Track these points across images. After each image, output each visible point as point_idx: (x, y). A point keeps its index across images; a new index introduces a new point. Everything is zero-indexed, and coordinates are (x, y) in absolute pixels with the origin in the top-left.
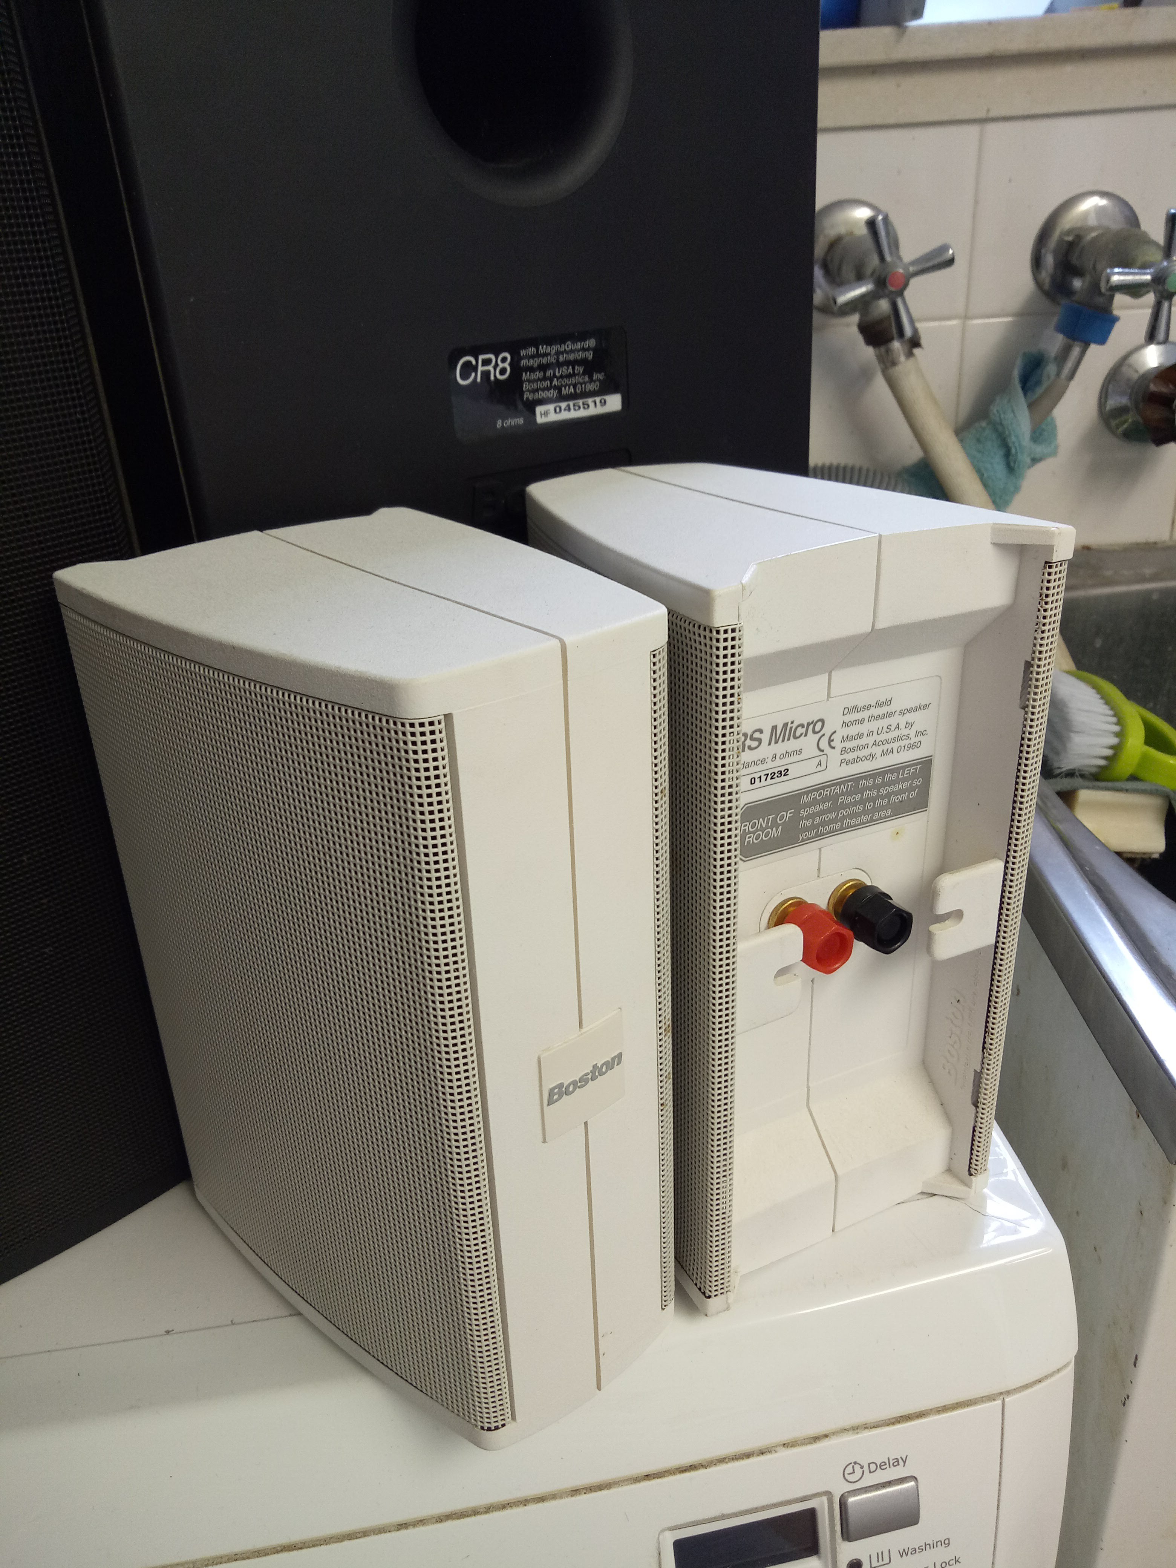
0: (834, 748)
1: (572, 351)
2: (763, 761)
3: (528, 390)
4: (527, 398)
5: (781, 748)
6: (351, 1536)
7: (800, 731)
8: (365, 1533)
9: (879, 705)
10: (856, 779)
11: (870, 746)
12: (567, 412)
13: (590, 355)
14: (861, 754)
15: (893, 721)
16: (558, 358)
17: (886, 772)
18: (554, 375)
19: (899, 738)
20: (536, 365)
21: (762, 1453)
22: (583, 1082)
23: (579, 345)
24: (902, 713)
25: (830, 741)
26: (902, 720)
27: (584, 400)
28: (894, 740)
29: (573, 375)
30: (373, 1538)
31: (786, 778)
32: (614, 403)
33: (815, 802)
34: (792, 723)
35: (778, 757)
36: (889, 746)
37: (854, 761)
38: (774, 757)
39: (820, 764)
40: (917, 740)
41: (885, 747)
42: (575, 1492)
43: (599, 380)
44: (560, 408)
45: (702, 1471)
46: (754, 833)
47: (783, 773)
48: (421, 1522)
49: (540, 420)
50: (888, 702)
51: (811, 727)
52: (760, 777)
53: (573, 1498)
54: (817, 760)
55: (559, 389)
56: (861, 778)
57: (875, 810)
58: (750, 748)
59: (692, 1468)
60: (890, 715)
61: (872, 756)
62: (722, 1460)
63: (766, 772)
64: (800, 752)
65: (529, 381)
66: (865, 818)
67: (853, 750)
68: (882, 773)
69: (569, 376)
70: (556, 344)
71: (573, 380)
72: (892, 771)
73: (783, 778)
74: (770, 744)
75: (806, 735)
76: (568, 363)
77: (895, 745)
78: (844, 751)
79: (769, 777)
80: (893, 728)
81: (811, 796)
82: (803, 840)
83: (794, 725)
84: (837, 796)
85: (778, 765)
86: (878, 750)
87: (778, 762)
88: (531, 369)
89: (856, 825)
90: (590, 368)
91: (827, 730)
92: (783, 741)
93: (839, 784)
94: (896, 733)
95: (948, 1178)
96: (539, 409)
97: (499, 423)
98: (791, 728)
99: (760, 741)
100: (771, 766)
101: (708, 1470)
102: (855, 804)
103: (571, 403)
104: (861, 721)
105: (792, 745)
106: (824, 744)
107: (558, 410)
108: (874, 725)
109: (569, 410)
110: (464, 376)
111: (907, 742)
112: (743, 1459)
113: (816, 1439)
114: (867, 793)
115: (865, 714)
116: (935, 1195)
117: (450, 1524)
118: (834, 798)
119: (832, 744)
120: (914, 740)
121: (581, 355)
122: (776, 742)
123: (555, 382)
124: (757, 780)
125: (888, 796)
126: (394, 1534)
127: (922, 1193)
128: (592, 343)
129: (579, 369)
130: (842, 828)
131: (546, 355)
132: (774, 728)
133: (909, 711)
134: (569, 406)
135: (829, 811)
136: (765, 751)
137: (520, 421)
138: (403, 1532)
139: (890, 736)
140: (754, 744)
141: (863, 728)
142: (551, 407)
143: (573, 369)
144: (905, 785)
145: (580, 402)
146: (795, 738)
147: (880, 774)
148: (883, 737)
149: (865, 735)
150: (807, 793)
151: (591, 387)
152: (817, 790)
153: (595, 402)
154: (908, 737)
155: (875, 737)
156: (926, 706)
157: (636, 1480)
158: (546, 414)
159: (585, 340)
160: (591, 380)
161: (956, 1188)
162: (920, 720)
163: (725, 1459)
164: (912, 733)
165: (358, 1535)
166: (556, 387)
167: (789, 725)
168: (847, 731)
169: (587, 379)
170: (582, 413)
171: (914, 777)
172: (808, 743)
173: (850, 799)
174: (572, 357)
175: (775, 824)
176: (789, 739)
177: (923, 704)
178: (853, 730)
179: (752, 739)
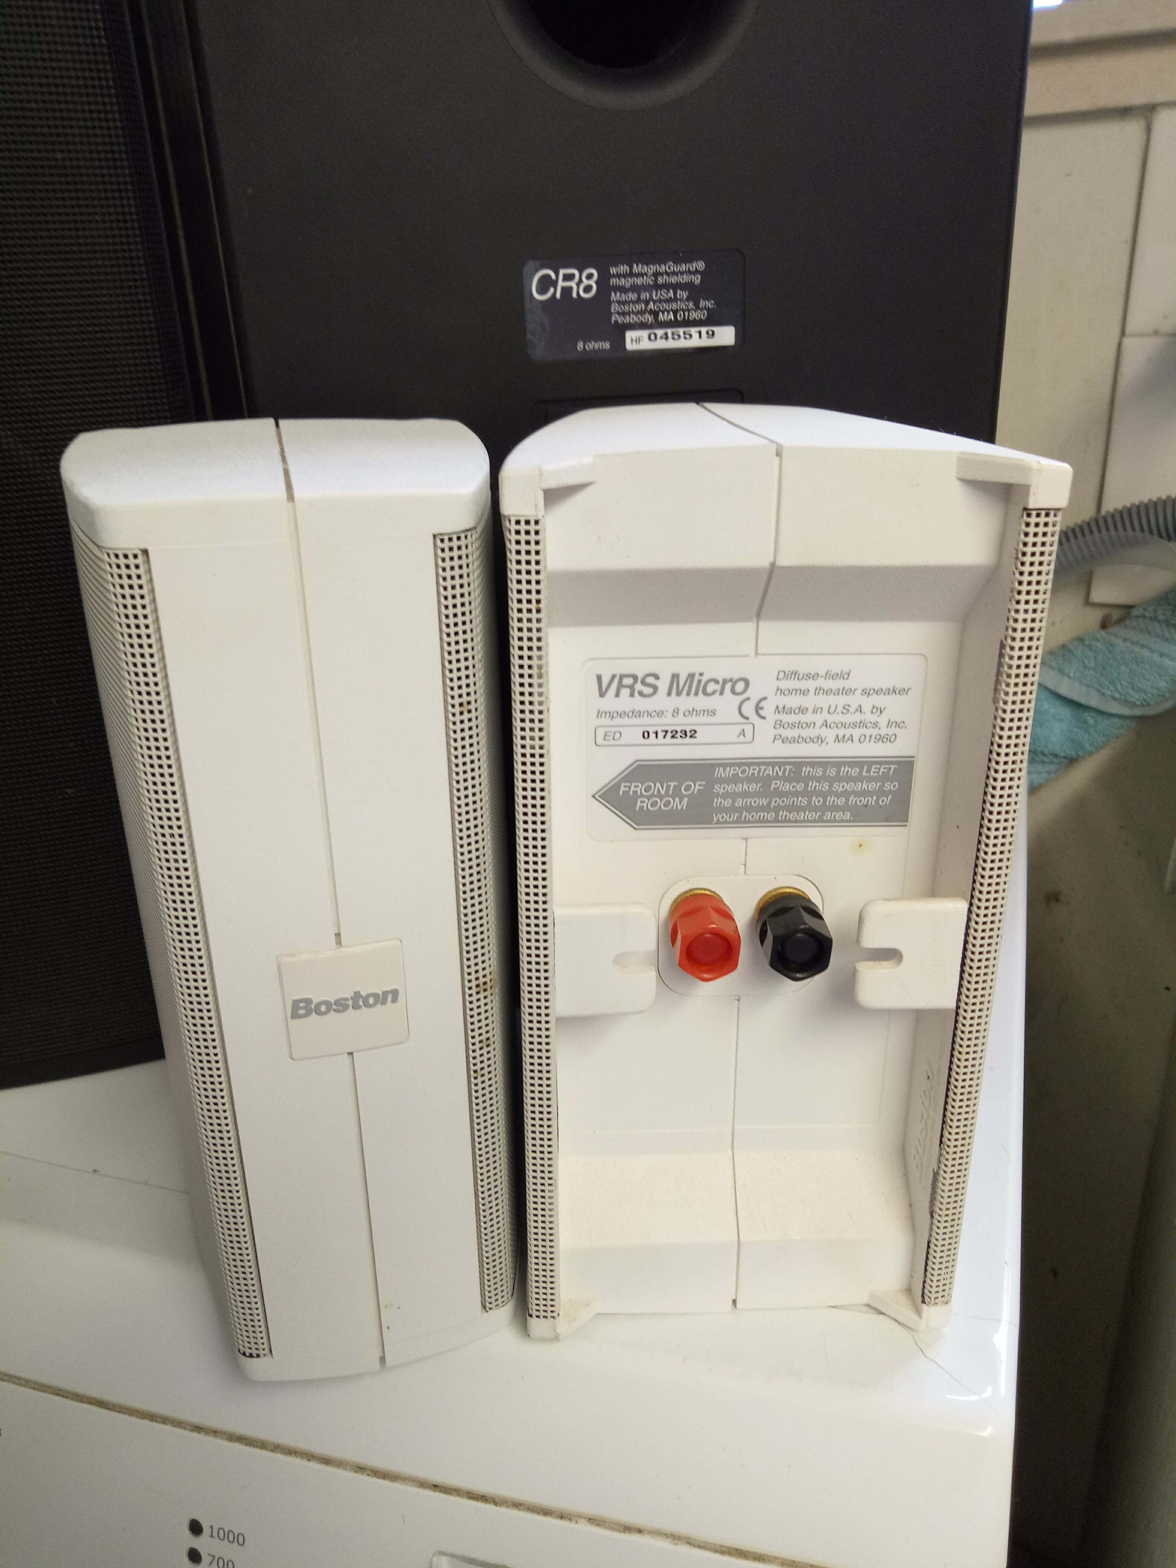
0: (764, 718)
1: (674, 273)
2: (660, 714)
3: (618, 313)
4: (616, 322)
5: (685, 702)
6: (152, 1417)
7: (711, 687)
8: (164, 1420)
9: (828, 675)
10: (798, 765)
11: (817, 726)
12: (664, 340)
13: (697, 280)
14: (805, 733)
15: (854, 701)
16: (656, 279)
17: (844, 764)
18: (651, 298)
19: (862, 724)
20: (628, 285)
21: (562, 1517)
22: (340, 1006)
23: (683, 267)
24: (866, 692)
25: (758, 708)
26: (867, 703)
27: (686, 329)
28: (854, 725)
29: (675, 299)
30: (169, 1428)
31: (692, 740)
32: (726, 336)
33: (735, 779)
34: (701, 674)
35: (681, 713)
36: (848, 732)
37: (794, 740)
38: (676, 712)
39: (743, 733)
40: (891, 731)
41: (841, 732)
42: (360, 1469)
43: (708, 310)
44: (655, 335)
45: (490, 1507)
46: (649, 798)
47: (689, 734)
48: (215, 1433)
49: (630, 346)
50: (844, 676)
51: (728, 686)
52: (656, 733)
53: (355, 1475)
54: (739, 729)
55: (655, 314)
56: (806, 764)
57: (824, 808)
58: (641, 694)
59: (483, 1498)
60: (848, 692)
61: (820, 740)
62: (517, 1505)
63: (665, 728)
64: (713, 713)
65: (619, 302)
66: (812, 815)
67: (792, 726)
68: (839, 763)
69: (669, 301)
70: (653, 264)
71: (674, 306)
72: (852, 764)
73: (688, 740)
74: (669, 694)
75: (721, 693)
76: (667, 286)
77: (857, 733)
78: (779, 724)
79: (669, 735)
80: (852, 709)
81: (730, 772)
82: (718, 822)
83: (704, 679)
84: (769, 779)
85: (681, 723)
86: (829, 734)
87: (680, 719)
88: (623, 290)
89: (796, 821)
90: (695, 293)
91: (754, 693)
92: (688, 694)
93: (773, 765)
94: (858, 717)
95: (903, 1299)
96: (630, 335)
97: (580, 345)
98: (699, 681)
99: (655, 688)
100: (669, 722)
101: (497, 1509)
102: (796, 794)
103: (669, 332)
104: (805, 692)
105: (701, 702)
106: (749, 709)
107: (653, 337)
108: (823, 701)
109: (667, 338)
110: (542, 290)
111: (875, 732)
112: (539, 1513)
113: (627, 1529)
114: (812, 785)
115: (811, 685)
116: (884, 1314)
117: (237, 1446)
118: (766, 781)
119: (761, 712)
120: (884, 731)
121: (685, 279)
122: (679, 694)
123: (651, 306)
124: (652, 736)
125: (846, 794)
126: (186, 1433)
127: (868, 1305)
128: (701, 265)
129: (683, 294)
130: (776, 820)
131: (641, 275)
132: (675, 677)
133: (877, 692)
134: (666, 334)
135: (755, 794)
136: (661, 701)
137: (607, 345)
138: (195, 1435)
139: (848, 719)
140: (648, 690)
141: (809, 701)
142: (644, 334)
143: (675, 294)
144: (872, 786)
145: (681, 331)
146: (705, 693)
147: (834, 764)
148: (838, 718)
149: (811, 710)
150: (725, 766)
151: (695, 315)
152: (739, 765)
153: (700, 333)
154: (875, 725)
155: (825, 715)
156: (904, 691)
157: (423, 1484)
158: (638, 340)
159: (691, 261)
160: (697, 307)
161: (905, 1312)
162: (895, 708)
163: (521, 1504)
164: (883, 721)
165: (159, 1420)
166: (651, 312)
167: (697, 678)
168: (782, 701)
169: (691, 305)
170: (683, 344)
171: (885, 778)
172: (726, 705)
173: (787, 787)
174: (673, 280)
175: (677, 793)
176: (696, 694)
177: (899, 686)
178: (793, 701)
179: (643, 683)
